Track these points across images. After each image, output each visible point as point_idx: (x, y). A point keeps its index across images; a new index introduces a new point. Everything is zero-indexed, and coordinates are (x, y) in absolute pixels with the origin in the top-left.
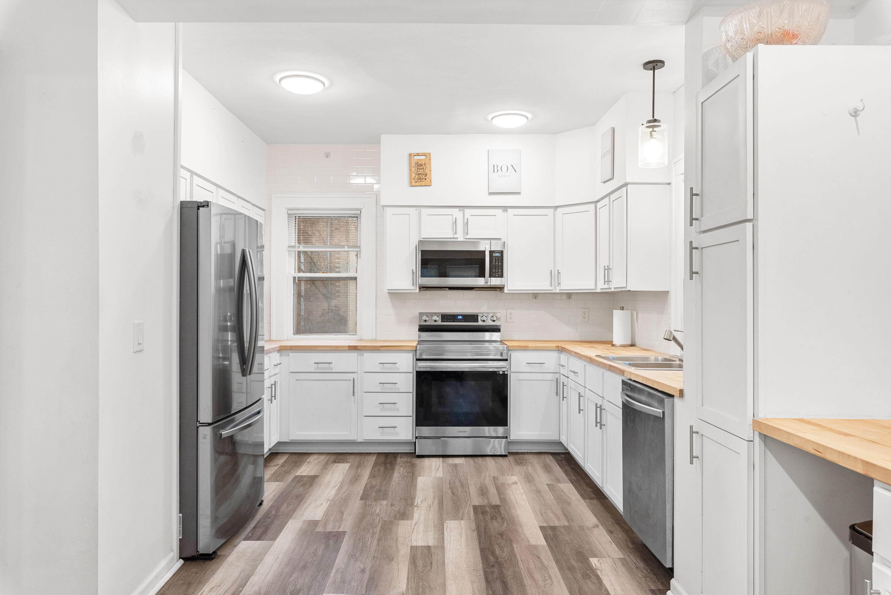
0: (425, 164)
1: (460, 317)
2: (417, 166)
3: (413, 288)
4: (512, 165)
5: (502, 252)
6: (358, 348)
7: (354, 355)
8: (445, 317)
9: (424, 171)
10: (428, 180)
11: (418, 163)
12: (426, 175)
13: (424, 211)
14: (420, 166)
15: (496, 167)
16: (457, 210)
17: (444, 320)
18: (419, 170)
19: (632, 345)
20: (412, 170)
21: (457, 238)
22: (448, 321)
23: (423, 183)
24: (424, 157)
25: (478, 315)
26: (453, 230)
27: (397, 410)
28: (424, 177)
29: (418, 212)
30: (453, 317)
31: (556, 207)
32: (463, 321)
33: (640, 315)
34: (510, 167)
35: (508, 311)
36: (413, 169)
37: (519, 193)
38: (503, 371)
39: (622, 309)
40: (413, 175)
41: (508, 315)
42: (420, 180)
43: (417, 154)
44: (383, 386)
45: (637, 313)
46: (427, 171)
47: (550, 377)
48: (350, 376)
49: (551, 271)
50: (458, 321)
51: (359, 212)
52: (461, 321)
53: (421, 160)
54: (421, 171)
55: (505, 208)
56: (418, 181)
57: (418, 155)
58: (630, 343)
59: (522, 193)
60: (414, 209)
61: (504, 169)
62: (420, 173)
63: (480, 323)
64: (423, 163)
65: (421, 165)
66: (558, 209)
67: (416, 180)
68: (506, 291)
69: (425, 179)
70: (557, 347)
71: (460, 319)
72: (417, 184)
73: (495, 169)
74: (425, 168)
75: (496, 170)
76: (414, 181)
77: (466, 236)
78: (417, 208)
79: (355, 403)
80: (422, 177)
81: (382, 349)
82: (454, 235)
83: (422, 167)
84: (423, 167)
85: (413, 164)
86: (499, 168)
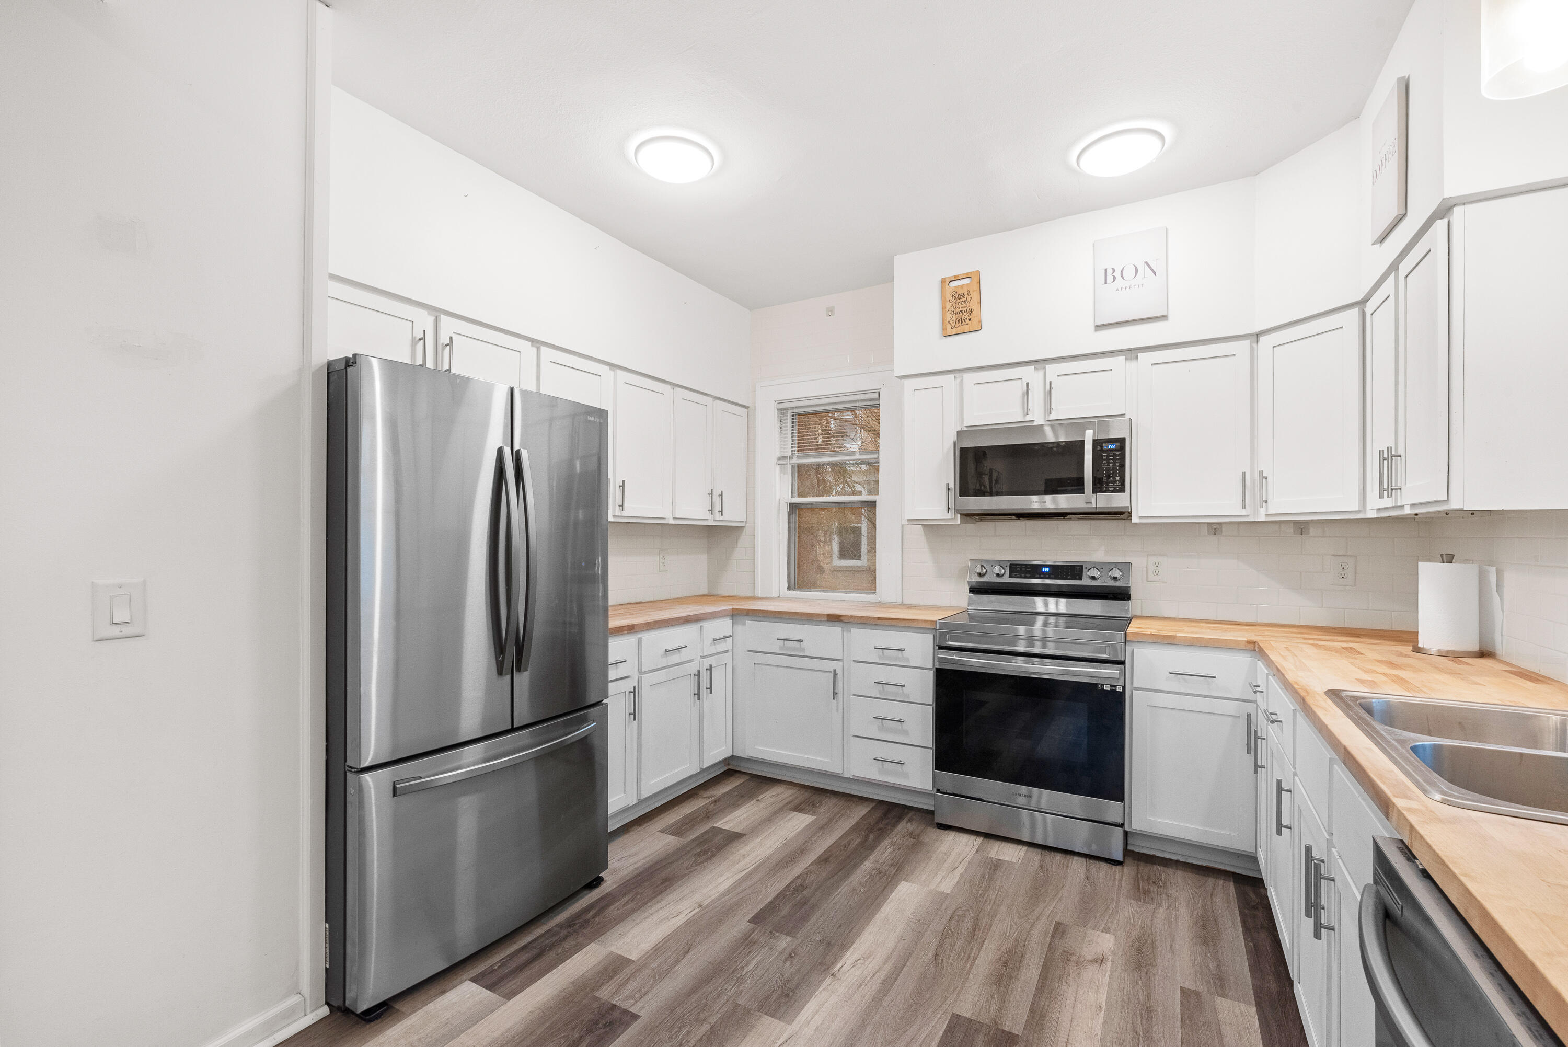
0: (969, 292)
1: (1047, 570)
2: (955, 298)
3: (949, 516)
4: (1146, 263)
5: (1122, 441)
6: (842, 618)
7: (835, 630)
8: (1017, 569)
9: (968, 305)
10: (975, 320)
11: (956, 293)
12: (971, 311)
13: (967, 377)
14: (959, 297)
15: (1110, 272)
16: (1031, 368)
17: (1014, 574)
18: (958, 306)
19: (1483, 654)
20: (945, 308)
21: (1033, 421)
22: (1023, 575)
23: (966, 328)
24: (967, 281)
25: (1082, 566)
26: (1023, 408)
27: (906, 733)
28: (967, 316)
29: (958, 380)
30: (1034, 570)
31: (1258, 335)
32: (1052, 576)
33: (1510, 578)
34: (1142, 268)
35: (1152, 559)
36: (948, 306)
37: (1164, 317)
38: (1111, 686)
39: (1449, 559)
40: (949, 316)
41: (1152, 568)
42: (960, 323)
43: (955, 276)
44: (883, 687)
45: (1499, 573)
46: (973, 305)
47: (1231, 707)
48: (831, 666)
49: (1244, 474)
50: (1042, 576)
51: (876, 395)
52: (1047, 576)
53: (962, 286)
54: (962, 307)
55: (1132, 353)
56: (957, 325)
57: (957, 278)
58: (1475, 647)
59: (1170, 317)
60: (952, 376)
61: (1129, 273)
62: (961, 309)
63: (1085, 582)
64: (965, 291)
65: (963, 295)
66: (1262, 339)
67: (953, 325)
68: (1135, 519)
69: (970, 320)
70: (1249, 642)
71: (1045, 573)
72: (954, 331)
73: (1108, 276)
74: (968, 300)
75: (1110, 279)
76: (949, 327)
77: (1048, 415)
78: (957, 375)
79: (837, 710)
80: (963, 318)
81: (880, 622)
82: (1025, 416)
83: (963, 300)
84: (966, 298)
85: (949, 297)
86: (1117, 274)
